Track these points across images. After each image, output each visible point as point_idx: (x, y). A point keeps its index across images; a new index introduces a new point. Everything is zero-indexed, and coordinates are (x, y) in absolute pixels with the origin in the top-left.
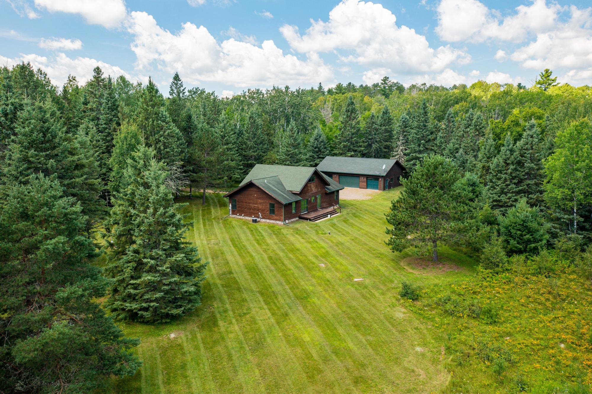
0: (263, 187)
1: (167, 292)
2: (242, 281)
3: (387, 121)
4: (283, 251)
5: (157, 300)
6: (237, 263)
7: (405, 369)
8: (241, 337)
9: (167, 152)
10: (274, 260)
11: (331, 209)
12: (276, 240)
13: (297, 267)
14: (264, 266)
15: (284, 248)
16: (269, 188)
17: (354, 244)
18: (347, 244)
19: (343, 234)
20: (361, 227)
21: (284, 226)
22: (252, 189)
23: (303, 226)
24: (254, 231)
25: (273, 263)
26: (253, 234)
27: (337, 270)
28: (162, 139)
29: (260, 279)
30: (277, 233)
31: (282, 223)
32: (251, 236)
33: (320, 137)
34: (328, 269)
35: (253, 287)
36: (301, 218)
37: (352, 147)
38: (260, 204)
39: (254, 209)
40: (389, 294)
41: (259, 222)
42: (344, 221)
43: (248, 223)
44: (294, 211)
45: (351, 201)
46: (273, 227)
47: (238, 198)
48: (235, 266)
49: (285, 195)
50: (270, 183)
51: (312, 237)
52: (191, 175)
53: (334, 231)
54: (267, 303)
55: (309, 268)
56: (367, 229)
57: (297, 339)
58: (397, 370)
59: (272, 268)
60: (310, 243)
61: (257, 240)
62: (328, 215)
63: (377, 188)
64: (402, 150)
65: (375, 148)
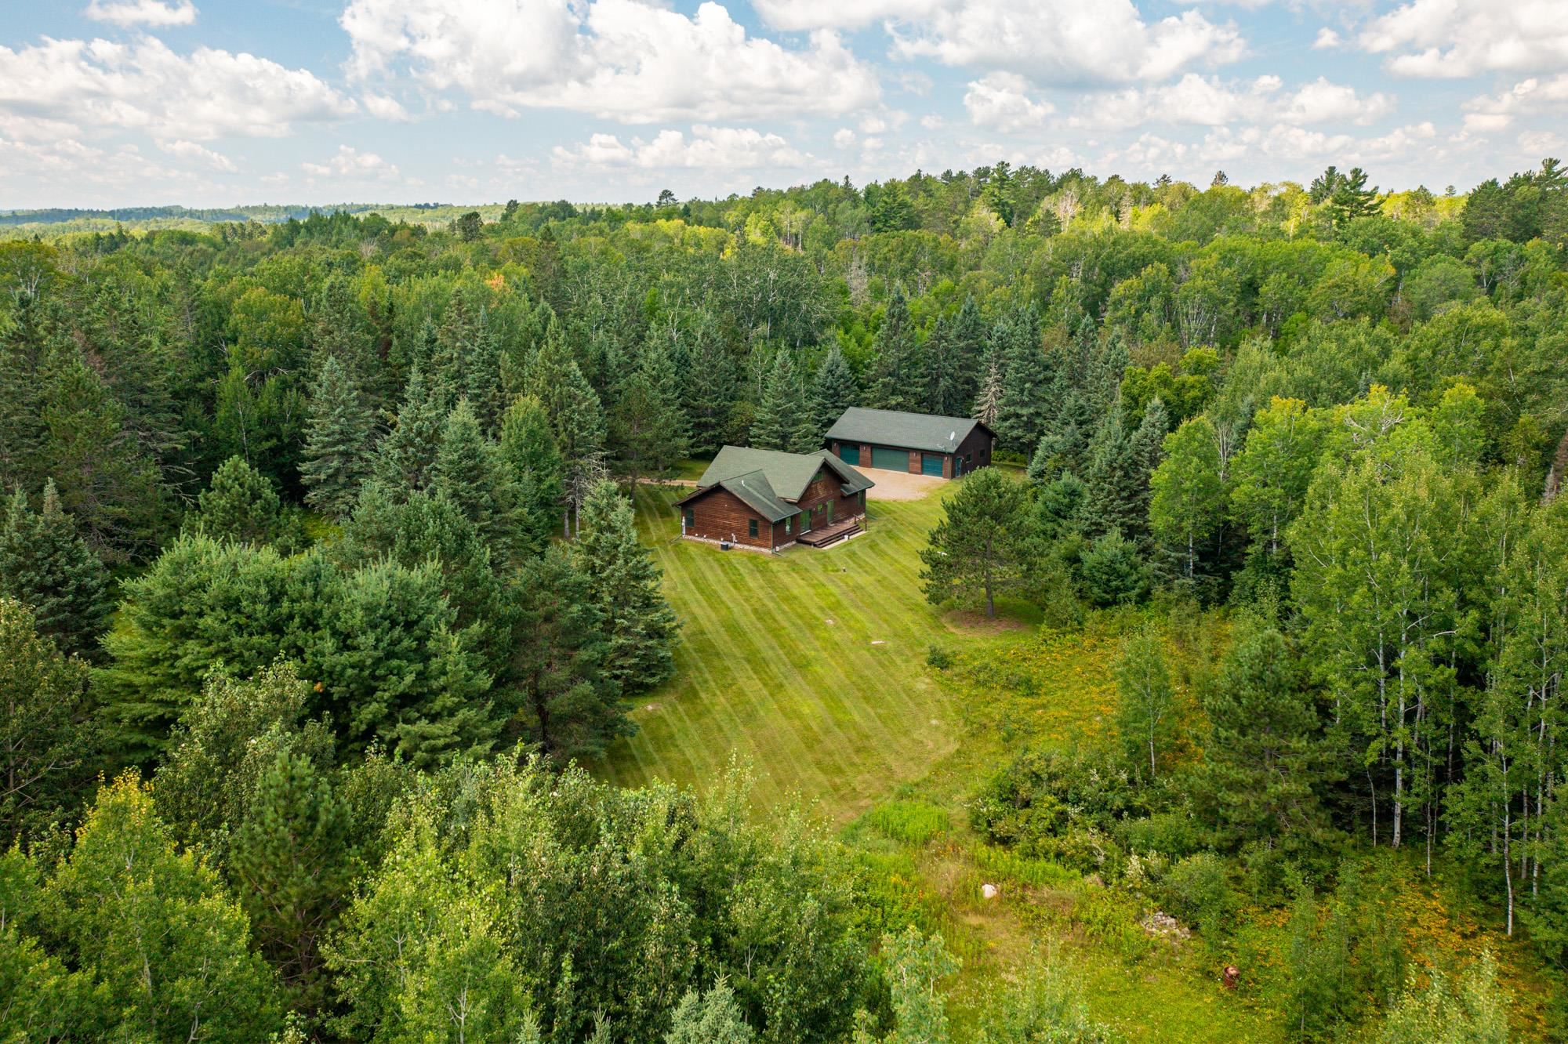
0: (740, 493)
1: (643, 657)
2: (720, 645)
3: (970, 330)
4: (772, 599)
5: (630, 667)
6: (710, 620)
7: (914, 740)
8: (730, 709)
10: (761, 614)
11: (850, 523)
12: (761, 581)
13: (794, 624)
14: (748, 623)
15: (774, 595)
16: (748, 494)
17: (879, 588)
18: (870, 589)
19: (865, 571)
21: (773, 557)
22: (720, 496)
23: (803, 556)
24: (727, 567)
25: (760, 619)
26: (726, 573)
27: (850, 629)
28: (576, 416)
29: (744, 641)
30: (762, 569)
32: (722, 574)
33: (837, 367)
34: (838, 628)
35: (737, 652)
36: (800, 541)
38: (734, 519)
39: (724, 528)
40: (915, 662)
41: (732, 548)
42: (871, 547)
43: (715, 551)
44: (788, 532)
45: (888, 502)
46: (755, 558)
47: (696, 508)
48: (707, 623)
49: (774, 507)
50: (750, 485)
51: (817, 576)
53: (852, 565)
54: (756, 672)
55: (812, 625)
57: (795, 711)
58: (904, 740)
59: (759, 626)
60: (813, 586)
61: (733, 582)
62: (844, 534)
63: (939, 474)
64: (994, 394)
65: (944, 388)
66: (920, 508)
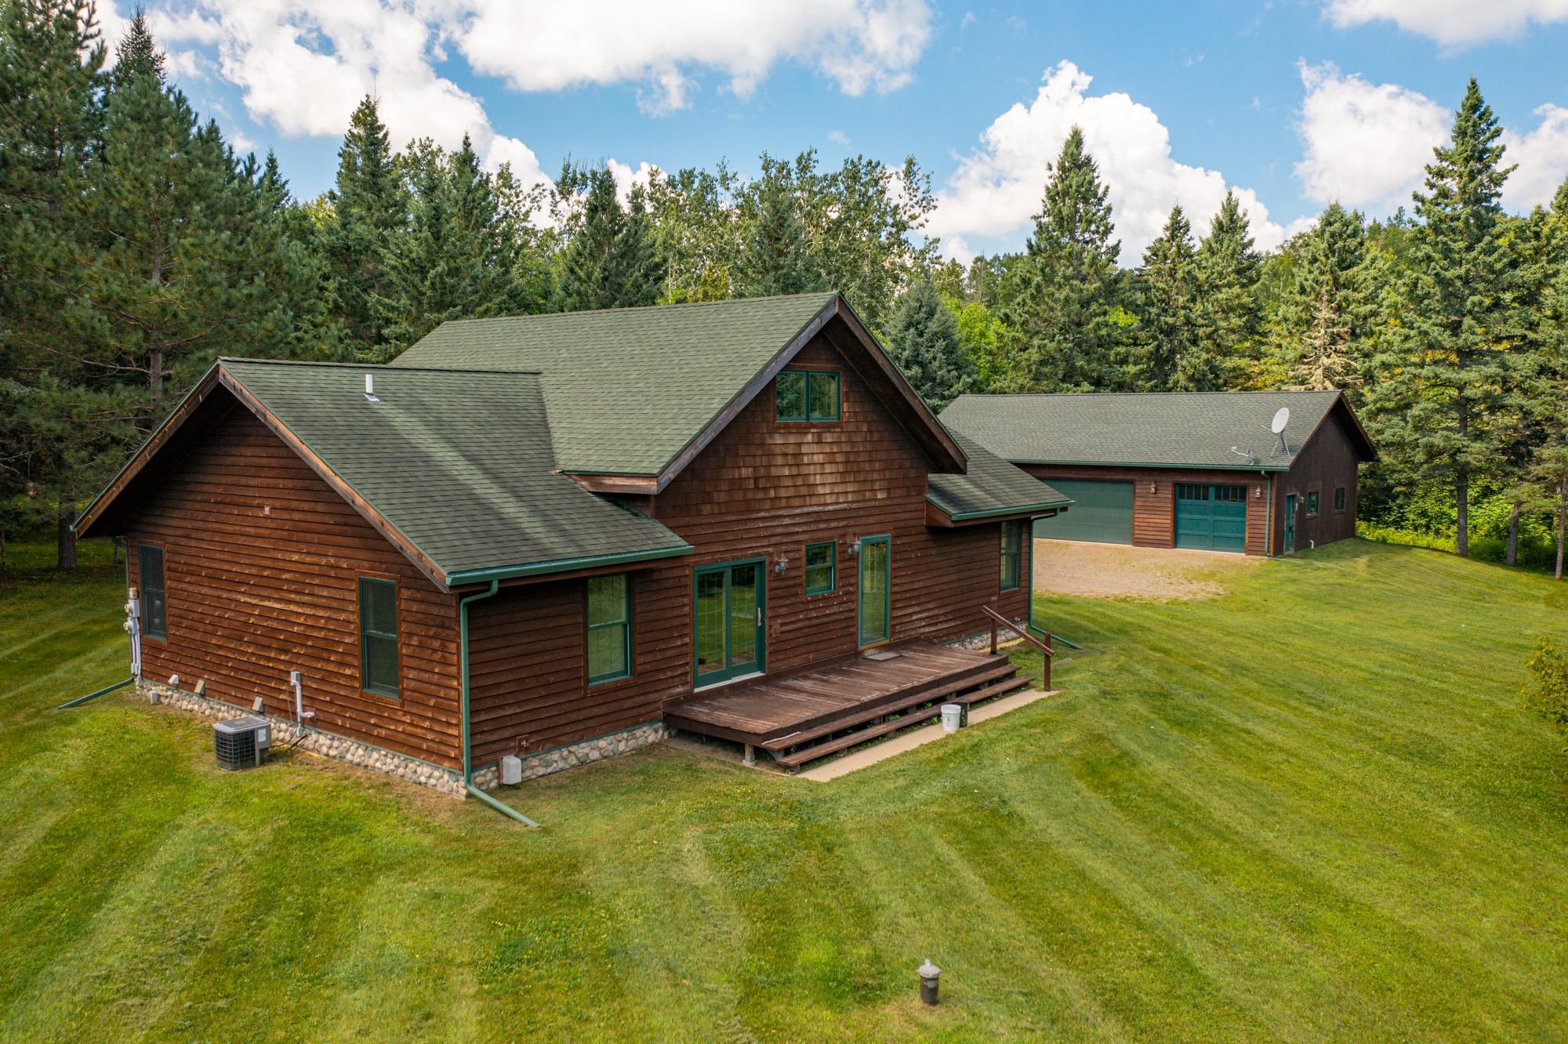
11: (969, 653)
23: (667, 817)
31: (461, 786)
33: (931, 314)
36: (686, 730)
37: (1080, 363)
45: (1101, 602)
62: (941, 700)
63: (1234, 542)
64: (1328, 373)
65: (1191, 372)
66: (1228, 620)
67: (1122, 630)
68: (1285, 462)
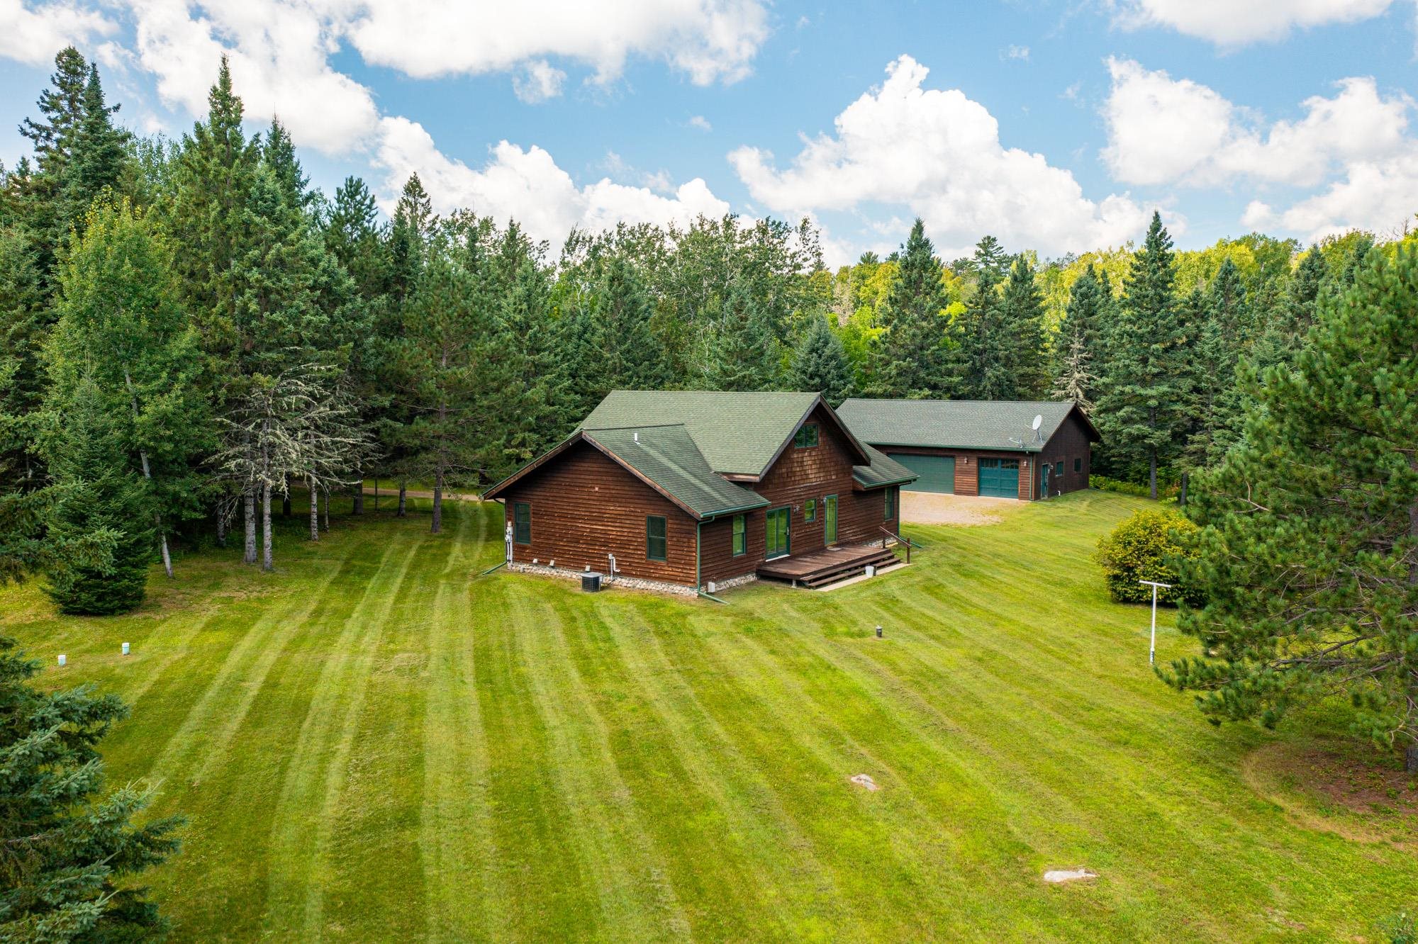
0: (624, 456)
3: (1024, 304)
4: (684, 705)
9: (275, 325)
10: (637, 753)
11: (874, 547)
12: (661, 656)
13: (743, 790)
14: (586, 782)
15: (690, 692)
16: (646, 460)
17: (990, 678)
18: (961, 678)
19: (933, 637)
20: (998, 610)
21: (701, 603)
22: (586, 466)
23: (773, 604)
24: (581, 623)
25: (631, 767)
26: (571, 633)
28: (254, 275)
29: (547, 859)
30: (669, 629)
31: (695, 593)
32: (561, 638)
33: (826, 343)
34: (896, 806)
36: (766, 576)
37: (922, 374)
38: (614, 519)
39: (593, 541)
41: (608, 587)
42: (926, 589)
43: (565, 592)
44: (738, 550)
45: (934, 527)
46: (656, 606)
47: (538, 497)
48: (447, 781)
49: (706, 489)
50: (652, 445)
51: (810, 645)
52: (385, 426)
53: (896, 623)
56: (1025, 618)
59: (622, 793)
60: (802, 670)
61: (583, 659)
62: (863, 566)
63: (1012, 492)
64: (1079, 383)
65: (994, 380)
66: (1000, 535)
67: (944, 539)
68: (1039, 446)
